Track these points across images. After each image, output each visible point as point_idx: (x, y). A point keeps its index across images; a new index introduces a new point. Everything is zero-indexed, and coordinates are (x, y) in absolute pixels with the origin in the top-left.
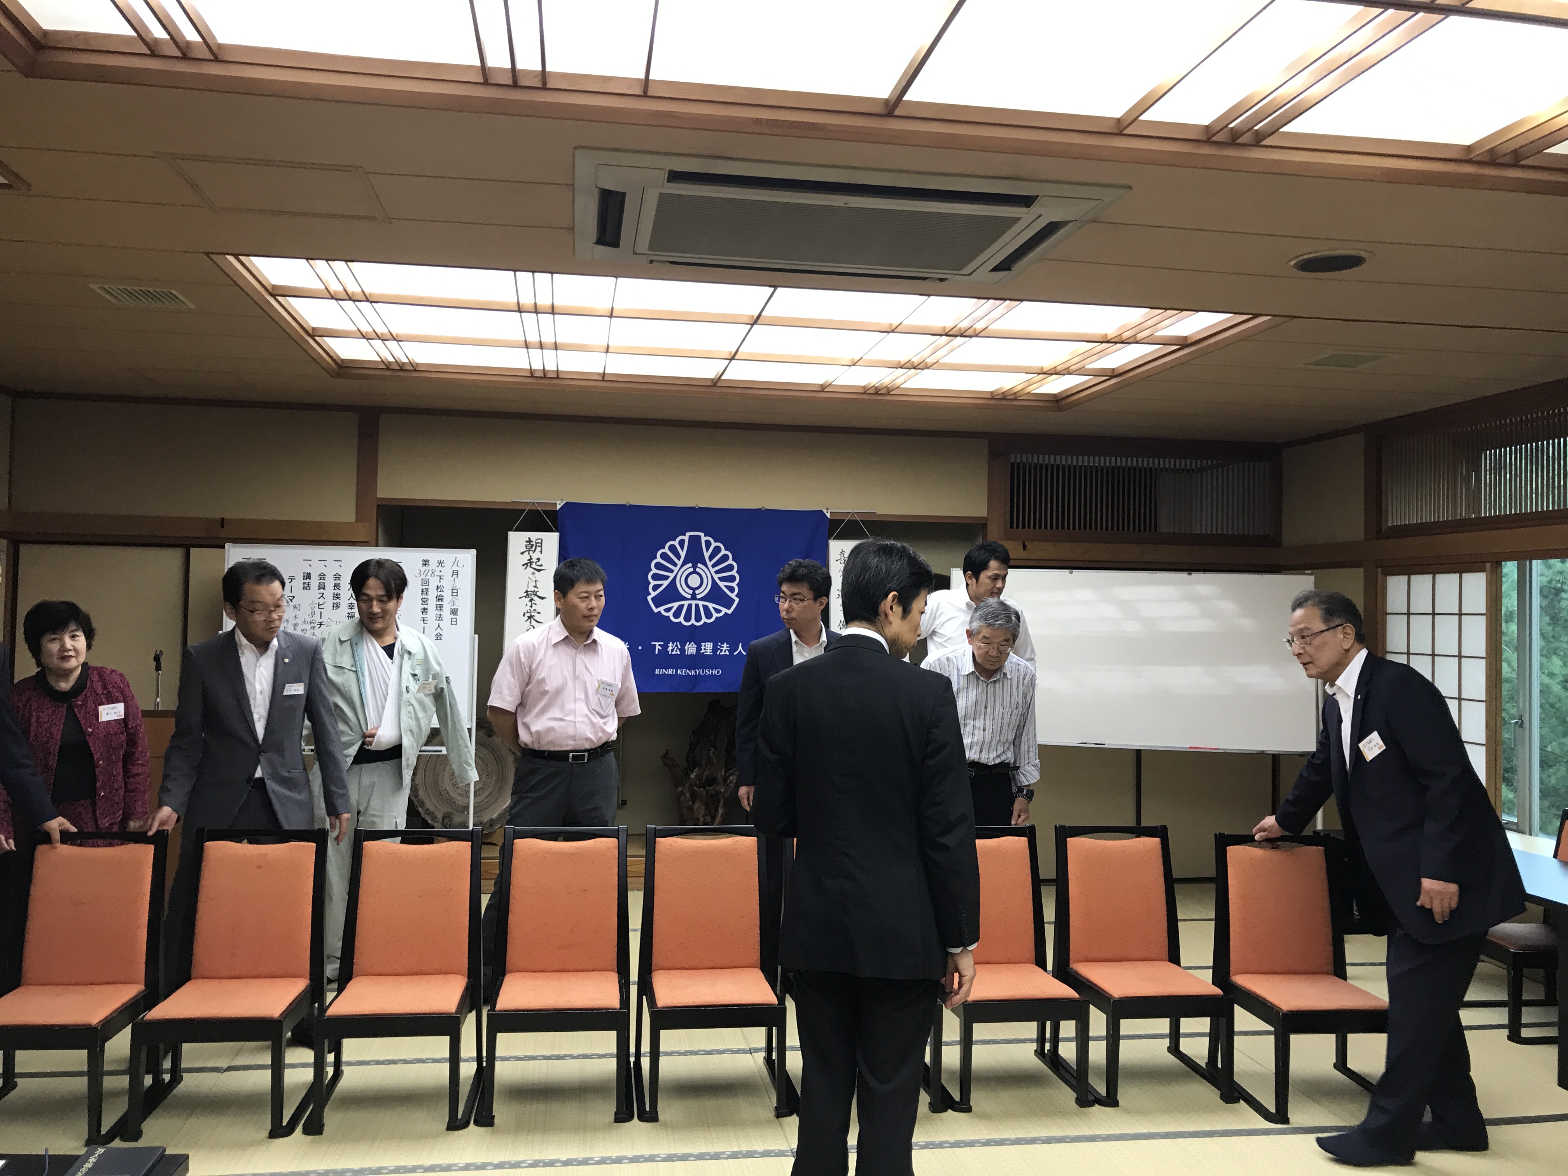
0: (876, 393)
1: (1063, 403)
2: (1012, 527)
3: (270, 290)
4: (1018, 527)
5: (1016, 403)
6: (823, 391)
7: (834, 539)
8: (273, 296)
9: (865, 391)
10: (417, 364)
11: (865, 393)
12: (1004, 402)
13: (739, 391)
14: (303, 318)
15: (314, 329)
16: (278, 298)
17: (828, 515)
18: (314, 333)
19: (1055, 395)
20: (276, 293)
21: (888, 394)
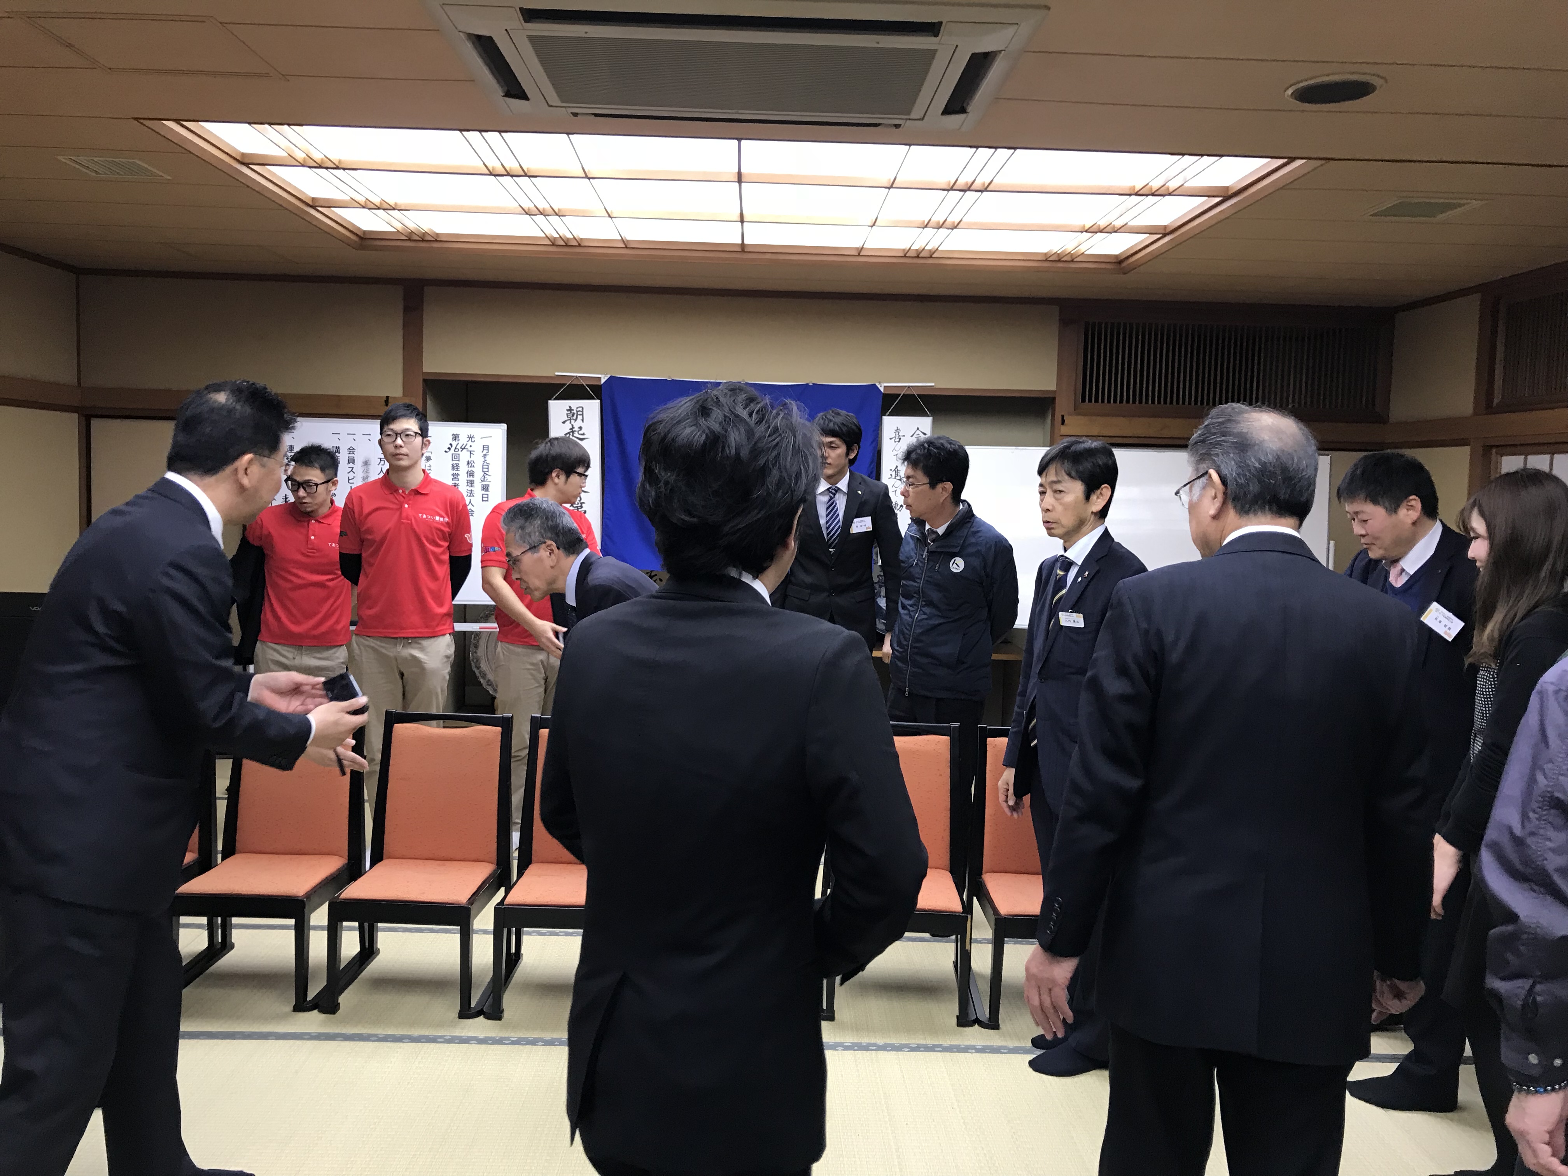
0: (918, 257)
1: (1124, 264)
2: (1083, 401)
3: (238, 158)
4: (1090, 401)
5: (1072, 265)
6: (859, 255)
7: (889, 415)
8: (246, 165)
9: (905, 254)
10: (437, 234)
11: (905, 256)
12: (1060, 265)
13: (768, 256)
14: (295, 188)
15: (313, 199)
16: (252, 166)
17: (882, 389)
18: (314, 204)
19: (1116, 256)
20: (246, 161)
21: (931, 257)
